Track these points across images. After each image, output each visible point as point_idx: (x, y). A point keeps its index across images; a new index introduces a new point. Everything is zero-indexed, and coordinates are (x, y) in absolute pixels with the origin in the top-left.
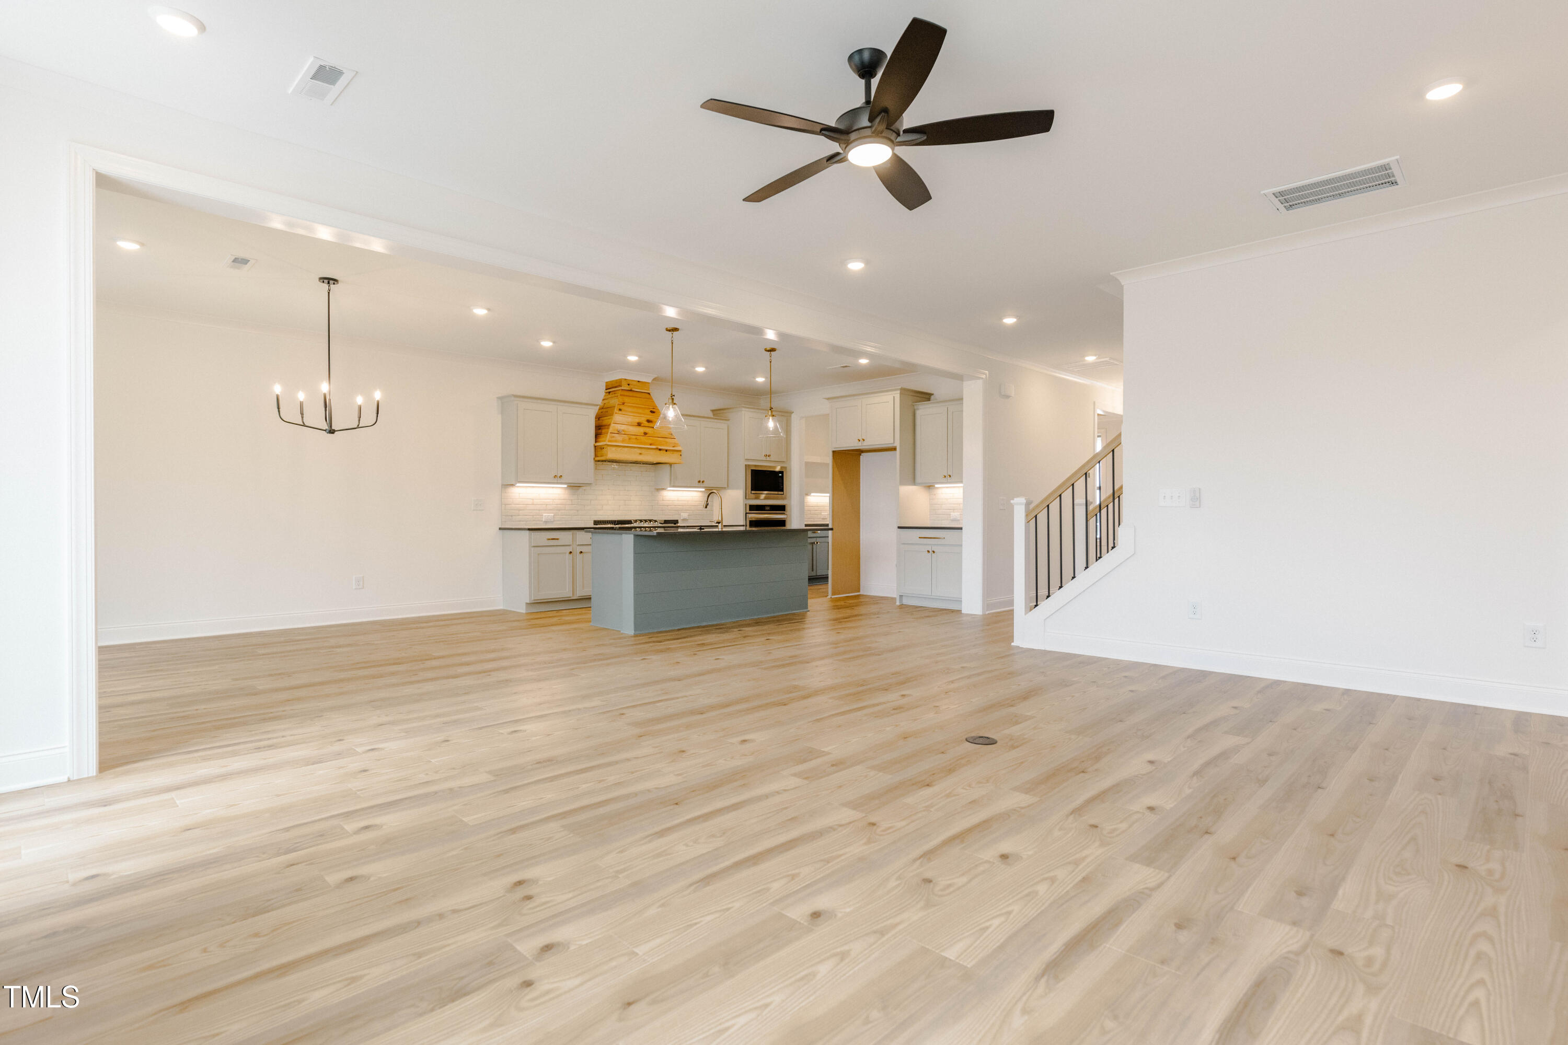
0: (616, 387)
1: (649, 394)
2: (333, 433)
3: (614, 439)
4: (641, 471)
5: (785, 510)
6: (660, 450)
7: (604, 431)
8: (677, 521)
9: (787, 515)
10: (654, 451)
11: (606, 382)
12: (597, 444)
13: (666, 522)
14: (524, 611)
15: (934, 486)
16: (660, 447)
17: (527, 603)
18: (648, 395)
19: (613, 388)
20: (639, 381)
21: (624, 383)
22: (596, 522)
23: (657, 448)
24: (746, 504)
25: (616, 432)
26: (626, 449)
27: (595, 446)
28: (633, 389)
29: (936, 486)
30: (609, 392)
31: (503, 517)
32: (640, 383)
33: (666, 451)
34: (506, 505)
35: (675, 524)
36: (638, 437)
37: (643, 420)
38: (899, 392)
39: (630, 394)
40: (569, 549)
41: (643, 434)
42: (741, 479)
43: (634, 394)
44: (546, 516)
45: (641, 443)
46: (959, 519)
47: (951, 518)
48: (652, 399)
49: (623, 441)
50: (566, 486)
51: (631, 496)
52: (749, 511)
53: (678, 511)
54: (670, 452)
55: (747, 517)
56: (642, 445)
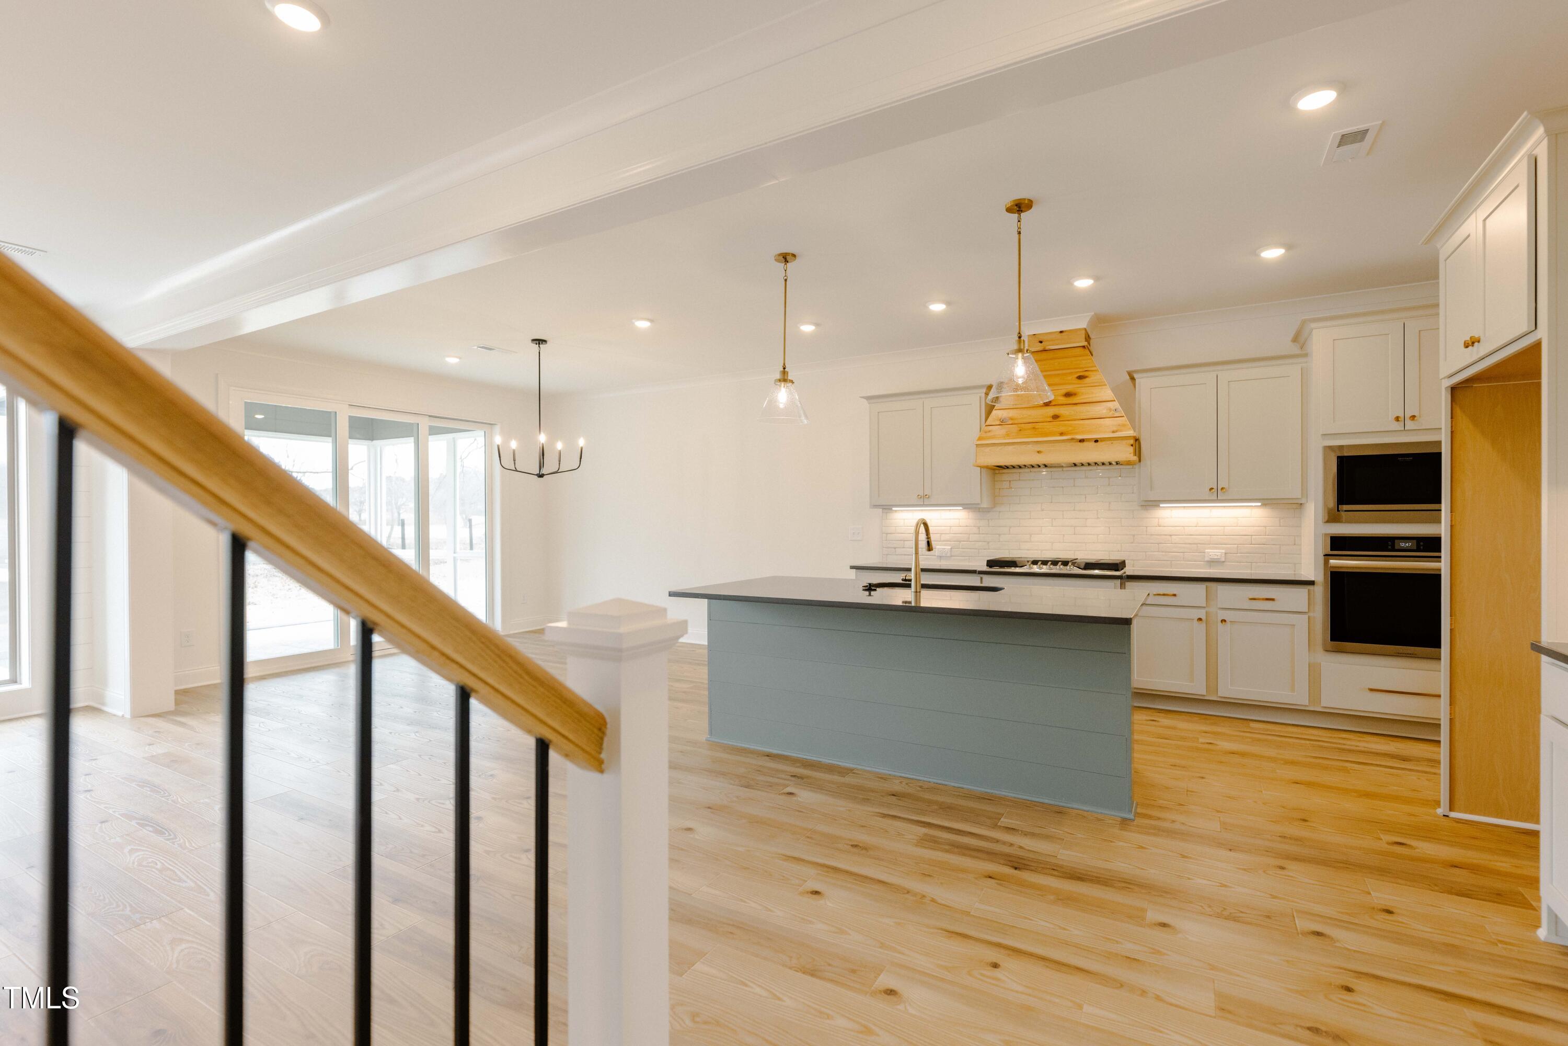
1: (1086, 347)
2: (542, 477)
3: (989, 434)
5: (1440, 550)
6: (1082, 441)
9: (1443, 561)
13: (1089, 566)
16: (1080, 437)
18: (1083, 350)
20: (1061, 332)
23: (1073, 439)
24: (1322, 535)
25: (998, 423)
26: (1010, 448)
28: (1047, 348)
31: (884, 549)
32: (1064, 334)
33: (1096, 441)
34: (887, 534)
35: (1117, 570)
36: (1037, 426)
37: (1057, 394)
39: (1044, 355)
41: (1050, 419)
43: (1050, 355)
44: (941, 549)
45: (1046, 435)
48: (1092, 354)
49: (1008, 435)
52: (1331, 550)
53: (1197, 546)
54: (1104, 443)
55: (1326, 563)
56: (1042, 437)
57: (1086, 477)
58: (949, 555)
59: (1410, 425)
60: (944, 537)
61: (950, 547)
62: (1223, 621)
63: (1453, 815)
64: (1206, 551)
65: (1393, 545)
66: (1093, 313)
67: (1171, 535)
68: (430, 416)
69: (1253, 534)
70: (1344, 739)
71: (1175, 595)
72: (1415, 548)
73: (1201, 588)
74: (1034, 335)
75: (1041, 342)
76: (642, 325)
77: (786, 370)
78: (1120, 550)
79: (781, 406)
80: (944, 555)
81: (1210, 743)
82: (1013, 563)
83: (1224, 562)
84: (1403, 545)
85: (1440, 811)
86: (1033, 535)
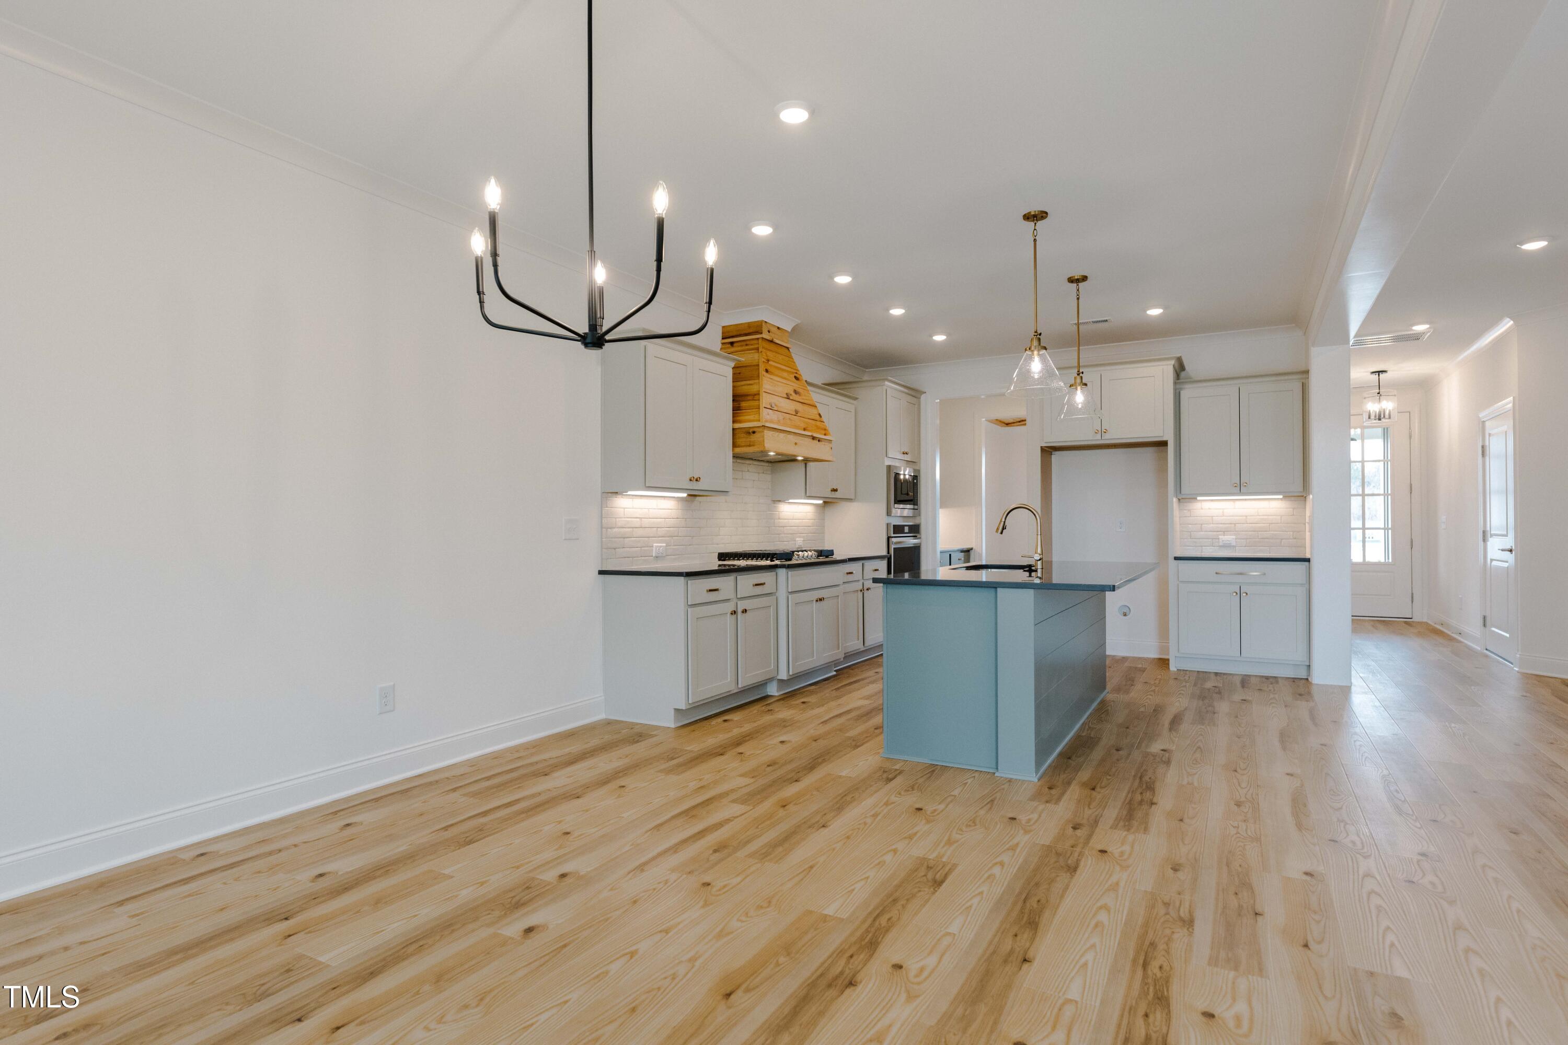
0: (746, 335)
1: (788, 348)
3: (769, 417)
4: (759, 473)
5: (919, 533)
6: (814, 439)
7: (743, 404)
8: (832, 551)
9: (920, 538)
11: (723, 327)
12: (737, 426)
14: (672, 725)
15: (1196, 499)
16: (813, 435)
17: (677, 710)
18: (787, 351)
19: (740, 335)
20: (778, 328)
21: (765, 330)
22: (722, 556)
23: (811, 436)
24: (888, 525)
25: (769, 407)
26: (782, 435)
27: (734, 429)
28: (774, 339)
29: (1199, 498)
30: (732, 344)
31: (604, 550)
32: (780, 331)
33: (819, 441)
35: (827, 557)
37: (790, 390)
38: (1173, 362)
40: (730, 607)
41: (794, 413)
42: (881, 489)
43: (776, 347)
44: (658, 546)
45: (796, 427)
46: (1234, 544)
47: (1221, 544)
48: (791, 357)
50: (685, 495)
51: (748, 511)
53: (793, 536)
54: (821, 443)
55: (888, 543)
58: (664, 555)
60: (660, 532)
61: (665, 544)
64: (797, 539)
66: (799, 322)
67: (783, 527)
72: (915, 531)
73: (860, 565)
74: (767, 322)
75: (769, 331)
80: (660, 555)
84: (906, 529)
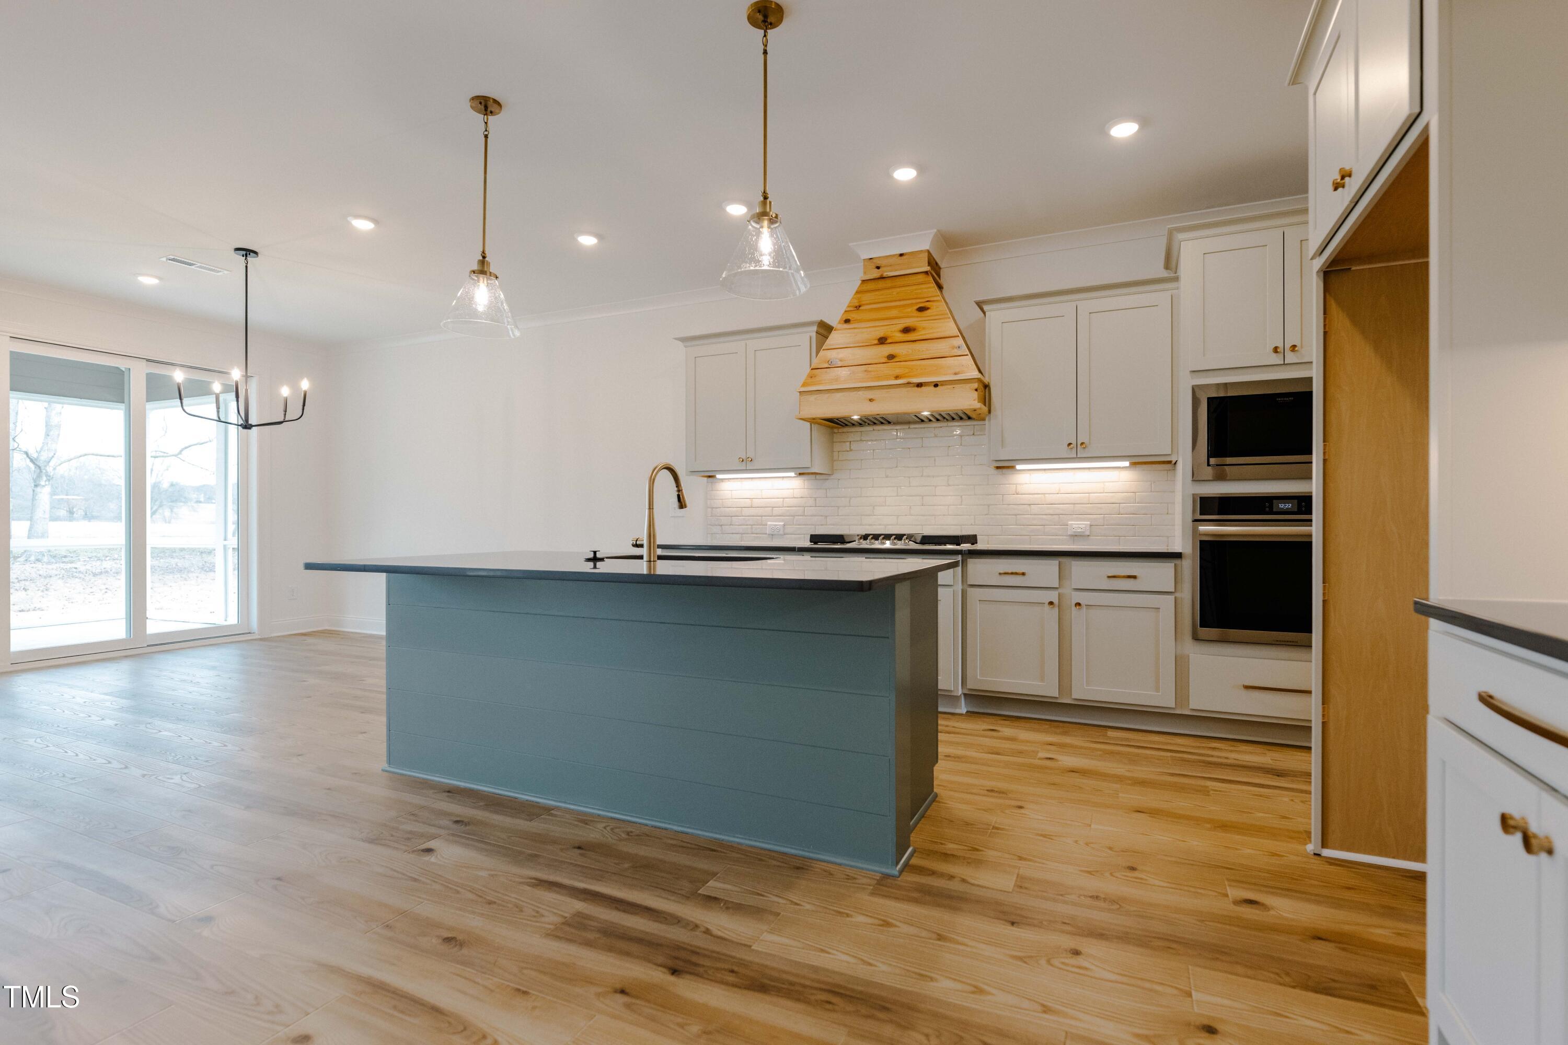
1: (928, 273)
2: (251, 429)
3: (814, 380)
6: (919, 385)
10: (904, 390)
13: (926, 540)
16: (916, 380)
18: (924, 276)
20: (901, 255)
21: (869, 267)
23: (909, 383)
24: (1195, 495)
25: (826, 365)
26: (839, 395)
28: (885, 274)
32: (904, 257)
33: (936, 385)
34: (712, 508)
36: (870, 368)
37: (893, 330)
39: (881, 284)
41: (885, 360)
43: (888, 283)
44: (774, 525)
45: (879, 378)
49: (835, 380)
50: (794, 474)
52: (1200, 515)
53: (1059, 517)
54: (944, 387)
55: (1195, 531)
56: (878, 381)
57: (936, 436)
58: (781, 532)
59: (1291, 358)
60: (777, 511)
61: (783, 523)
62: (1078, 604)
63: (1327, 853)
64: (1070, 523)
65: (1271, 506)
66: (935, 230)
67: (1030, 505)
68: (148, 360)
69: (1122, 501)
70: (1214, 749)
71: (1023, 574)
72: (1296, 510)
73: (1052, 565)
74: (871, 259)
75: (878, 268)
76: (363, 225)
77: (486, 259)
78: (973, 524)
79: (481, 308)
80: (776, 533)
81: (1050, 759)
82: (840, 539)
83: (1088, 536)
84: (1282, 506)
85: (1310, 848)
86: (876, 508)
